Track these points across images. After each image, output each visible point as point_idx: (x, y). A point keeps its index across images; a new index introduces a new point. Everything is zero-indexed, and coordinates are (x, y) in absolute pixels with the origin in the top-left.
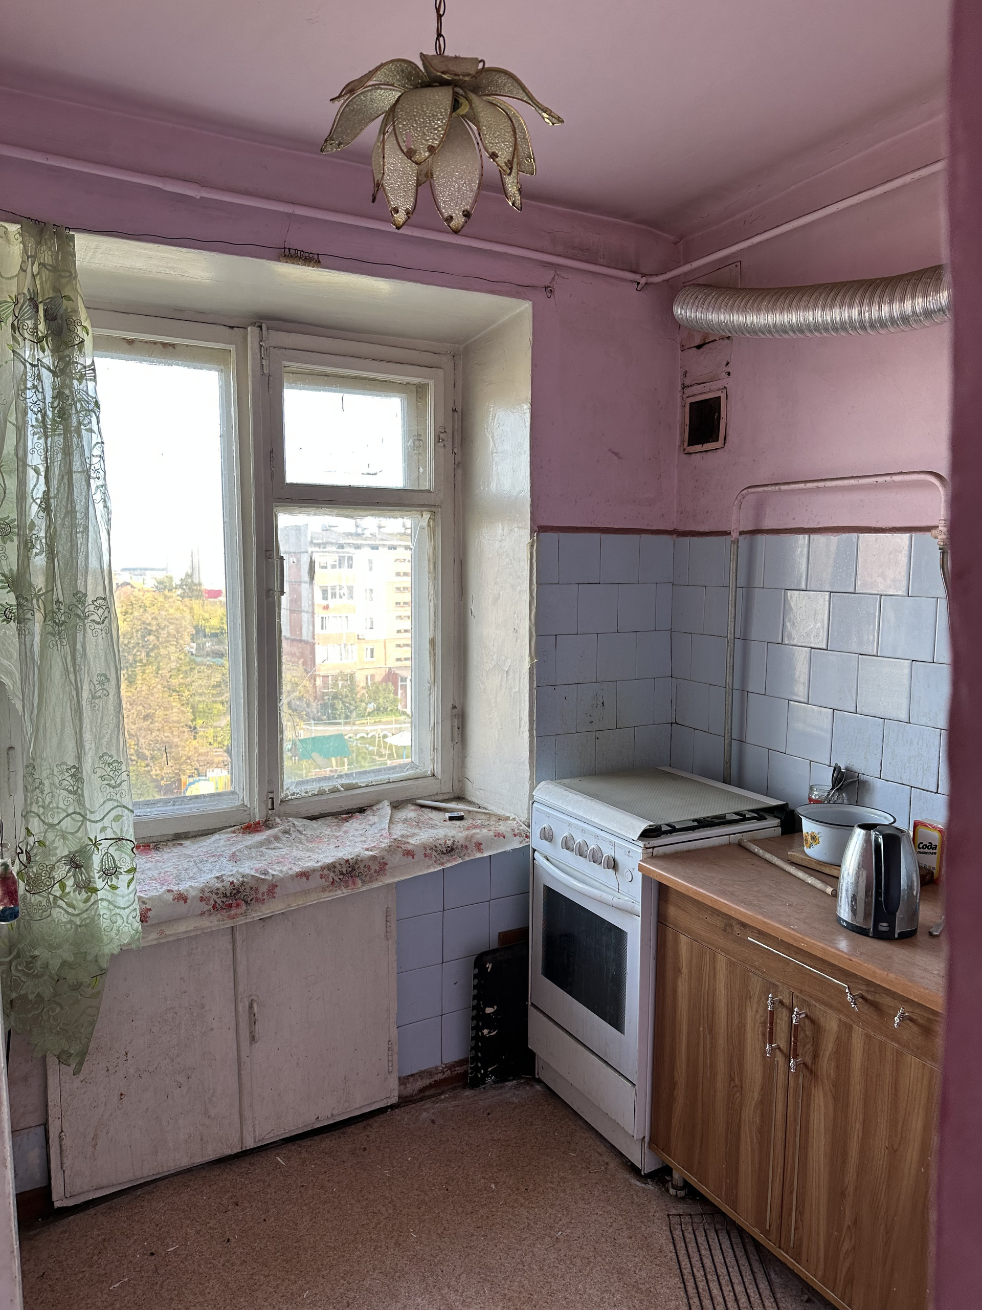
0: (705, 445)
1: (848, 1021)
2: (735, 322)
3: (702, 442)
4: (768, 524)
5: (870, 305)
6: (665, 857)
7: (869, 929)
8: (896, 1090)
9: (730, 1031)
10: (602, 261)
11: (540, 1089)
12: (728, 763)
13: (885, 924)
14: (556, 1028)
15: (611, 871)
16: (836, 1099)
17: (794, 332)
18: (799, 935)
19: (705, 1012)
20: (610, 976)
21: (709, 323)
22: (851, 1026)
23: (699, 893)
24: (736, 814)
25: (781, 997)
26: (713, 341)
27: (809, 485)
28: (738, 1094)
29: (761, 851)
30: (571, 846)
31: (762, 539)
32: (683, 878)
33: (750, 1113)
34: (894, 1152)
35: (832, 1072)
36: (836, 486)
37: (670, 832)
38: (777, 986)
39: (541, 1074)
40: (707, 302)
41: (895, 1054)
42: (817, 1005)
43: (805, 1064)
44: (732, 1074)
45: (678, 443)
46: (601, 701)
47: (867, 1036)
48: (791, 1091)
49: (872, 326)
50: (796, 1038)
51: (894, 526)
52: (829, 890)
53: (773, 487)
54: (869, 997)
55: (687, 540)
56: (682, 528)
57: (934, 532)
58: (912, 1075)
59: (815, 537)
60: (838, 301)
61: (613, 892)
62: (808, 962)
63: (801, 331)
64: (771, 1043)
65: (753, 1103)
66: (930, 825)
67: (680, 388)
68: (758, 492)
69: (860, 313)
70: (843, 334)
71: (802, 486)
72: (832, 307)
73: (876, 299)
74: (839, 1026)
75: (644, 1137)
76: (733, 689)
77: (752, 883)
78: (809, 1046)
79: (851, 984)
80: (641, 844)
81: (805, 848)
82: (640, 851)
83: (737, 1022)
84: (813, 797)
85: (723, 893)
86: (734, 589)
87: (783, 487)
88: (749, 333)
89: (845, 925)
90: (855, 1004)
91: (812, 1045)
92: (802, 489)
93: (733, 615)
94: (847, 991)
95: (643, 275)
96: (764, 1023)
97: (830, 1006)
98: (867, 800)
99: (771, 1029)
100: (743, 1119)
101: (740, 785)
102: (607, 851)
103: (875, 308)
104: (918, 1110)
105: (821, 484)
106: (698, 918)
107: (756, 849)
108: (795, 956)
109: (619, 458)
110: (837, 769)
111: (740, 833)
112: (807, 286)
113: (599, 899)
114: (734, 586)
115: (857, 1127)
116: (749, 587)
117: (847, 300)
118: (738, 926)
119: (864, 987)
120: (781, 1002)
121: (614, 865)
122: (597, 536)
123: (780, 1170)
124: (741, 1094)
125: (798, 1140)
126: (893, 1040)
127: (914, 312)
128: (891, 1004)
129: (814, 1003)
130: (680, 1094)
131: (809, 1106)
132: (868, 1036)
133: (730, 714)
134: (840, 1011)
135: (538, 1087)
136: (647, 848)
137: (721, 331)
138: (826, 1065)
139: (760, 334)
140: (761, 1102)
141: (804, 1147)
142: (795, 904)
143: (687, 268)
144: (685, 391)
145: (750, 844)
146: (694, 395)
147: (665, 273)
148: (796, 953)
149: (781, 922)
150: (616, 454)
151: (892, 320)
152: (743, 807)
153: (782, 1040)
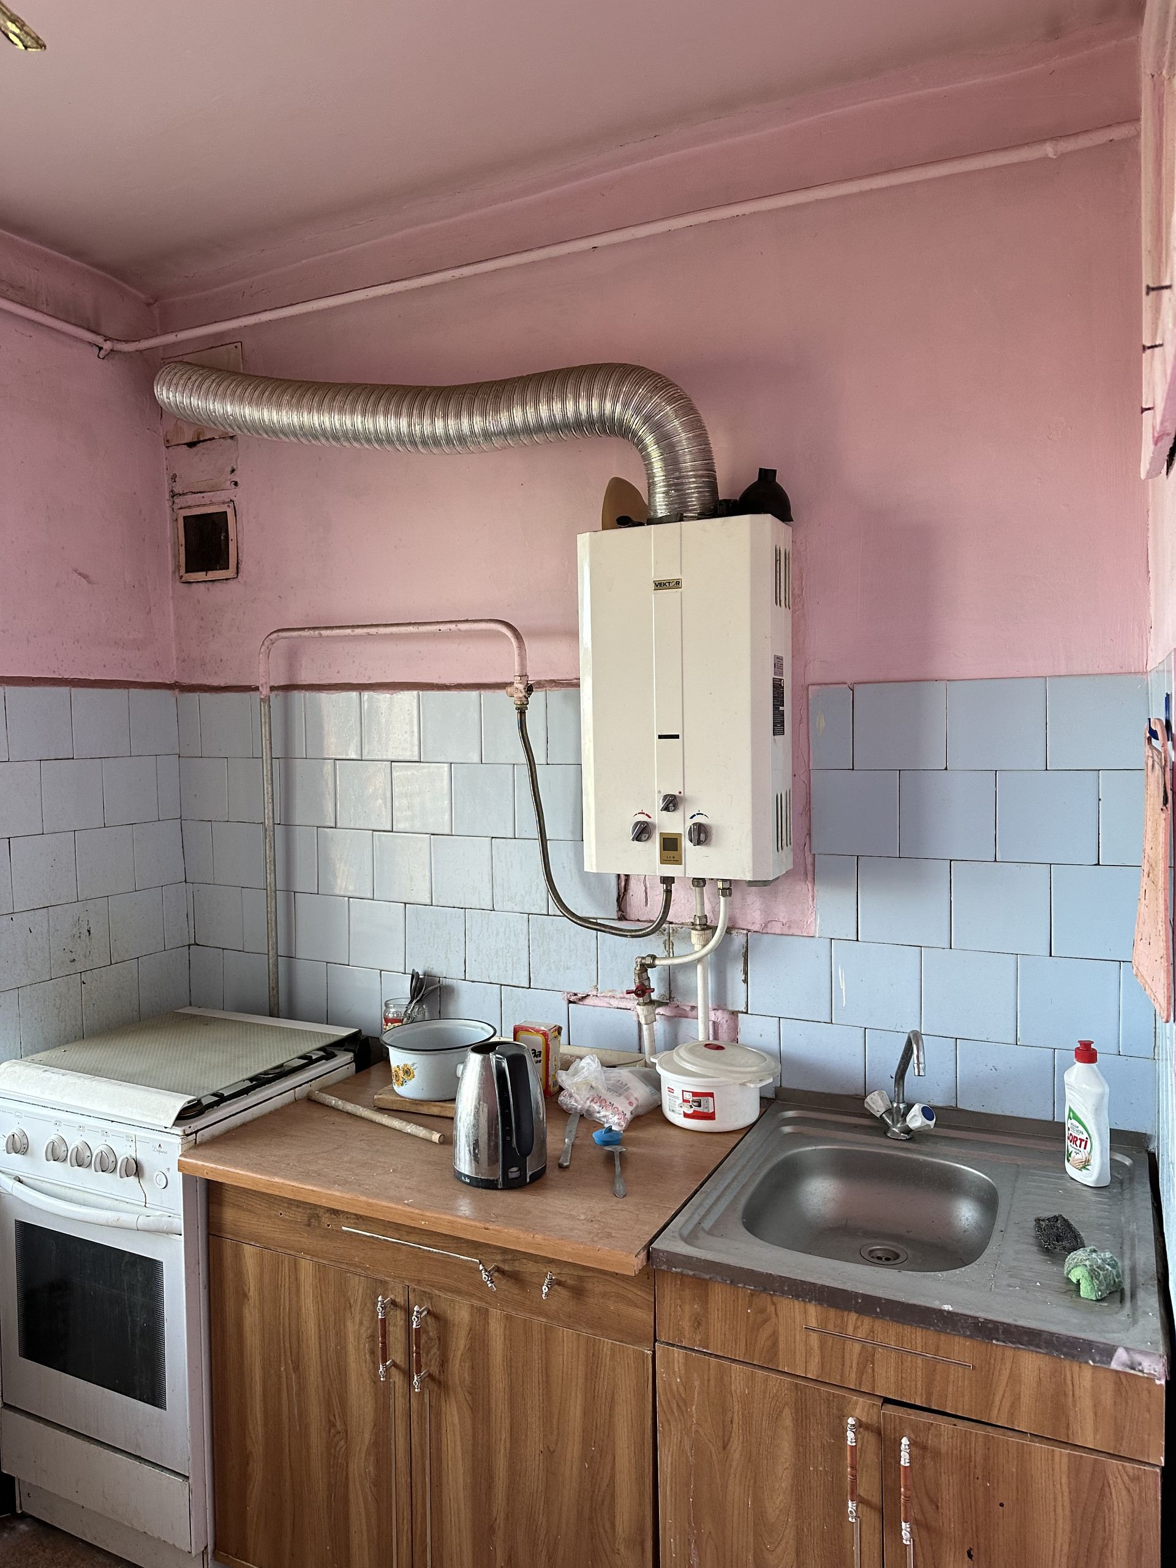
0: (210, 572)
1: (484, 1305)
2: (247, 417)
3: (207, 568)
4: (305, 678)
5: (421, 416)
6: (214, 1142)
7: (497, 1180)
8: (548, 1376)
9: (324, 1360)
10: (44, 307)
11: (27, 1529)
12: (274, 989)
13: (515, 1169)
14: (50, 1430)
15: (133, 1179)
16: (473, 1409)
17: (327, 439)
18: (417, 1211)
19: (287, 1345)
20: (138, 1331)
21: (211, 418)
22: (487, 1310)
23: (273, 1185)
24: (301, 1058)
25: (392, 1296)
26: (210, 440)
27: (358, 631)
28: (342, 1443)
29: (340, 1102)
30: (62, 1155)
31: (298, 696)
32: (248, 1167)
33: (360, 1465)
34: (549, 1453)
35: (466, 1375)
36: (391, 634)
37: (217, 1104)
38: (386, 1282)
39: (25, 1504)
40: (204, 387)
41: (543, 1331)
42: (441, 1294)
43: (430, 1376)
44: (332, 1418)
45: (170, 568)
46: (86, 928)
47: (507, 1318)
48: (414, 1417)
49: (424, 443)
50: (418, 1347)
51: (459, 682)
52: (436, 1137)
53: (312, 632)
54: (506, 1267)
55: (195, 696)
56: (186, 681)
57: (509, 689)
58: (565, 1352)
59: (366, 695)
60: (381, 408)
61: (138, 1208)
62: (426, 1241)
63: (336, 438)
64: (384, 1361)
65: (364, 1448)
66: (532, 1029)
67: (167, 497)
68: (292, 637)
69: (409, 425)
70: (389, 448)
71: (348, 631)
72: (374, 413)
73: (427, 412)
74: (472, 1315)
75: (206, 1547)
76: (276, 890)
77: (338, 1151)
78: (434, 1351)
79: (483, 1257)
80: (179, 1131)
81: (396, 1087)
82: (178, 1140)
83: (333, 1345)
84: (391, 1016)
85: (306, 1176)
86: (269, 761)
87: (324, 633)
88: (267, 434)
89: (468, 1181)
90: (492, 1283)
91: (439, 1349)
92: (349, 636)
93: (270, 795)
94: (481, 1267)
95: (107, 339)
96: (372, 1337)
97: (458, 1292)
98: (451, 1009)
99: (384, 1343)
100: (351, 1476)
101: (292, 1015)
102: (124, 1151)
103: (427, 422)
104: (576, 1394)
105: (373, 631)
106: (269, 1217)
107: (333, 1101)
108: (407, 1238)
109: (89, 582)
110: (415, 976)
111: (307, 1082)
112: (340, 384)
113: (114, 1224)
114: (269, 757)
115: (503, 1438)
116: (287, 758)
117: (392, 407)
118: (327, 1215)
119: (499, 1257)
120: (393, 1303)
121: (136, 1169)
122: (64, 690)
123: (406, 1527)
124: (346, 1442)
125: (427, 1479)
126: (540, 1314)
127: (472, 432)
128: (534, 1270)
129: (437, 1292)
130: (258, 1471)
131: (439, 1428)
132: (509, 1318)
133: (274, 924)
134: (471, 1295)
135: (23, 1527)
136: (188, 1135)
137: (227, 426)
138: (458, 1370)
139: (281, 435)
140: (375, 1444)
141: (437, 1485)
142: (400, 1166)
143: (170, 338)
144: (177, 501)
145: (324, 1095)
146: (189, 507)
147: (139, 341)
148: (409, 1233)
149: (390, 1199)
150: (85, 577)
151: (449, 440)
152: (309, 1046)
153: (397, 1355)
